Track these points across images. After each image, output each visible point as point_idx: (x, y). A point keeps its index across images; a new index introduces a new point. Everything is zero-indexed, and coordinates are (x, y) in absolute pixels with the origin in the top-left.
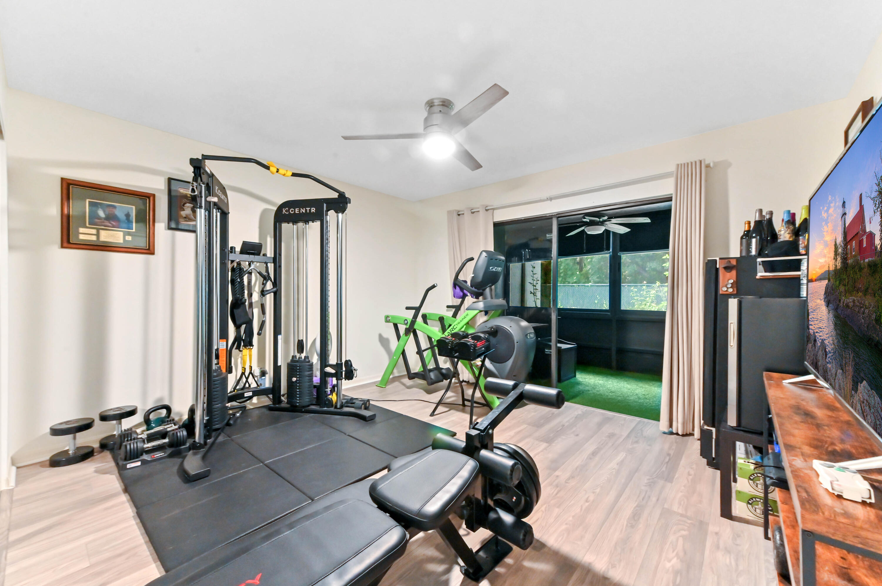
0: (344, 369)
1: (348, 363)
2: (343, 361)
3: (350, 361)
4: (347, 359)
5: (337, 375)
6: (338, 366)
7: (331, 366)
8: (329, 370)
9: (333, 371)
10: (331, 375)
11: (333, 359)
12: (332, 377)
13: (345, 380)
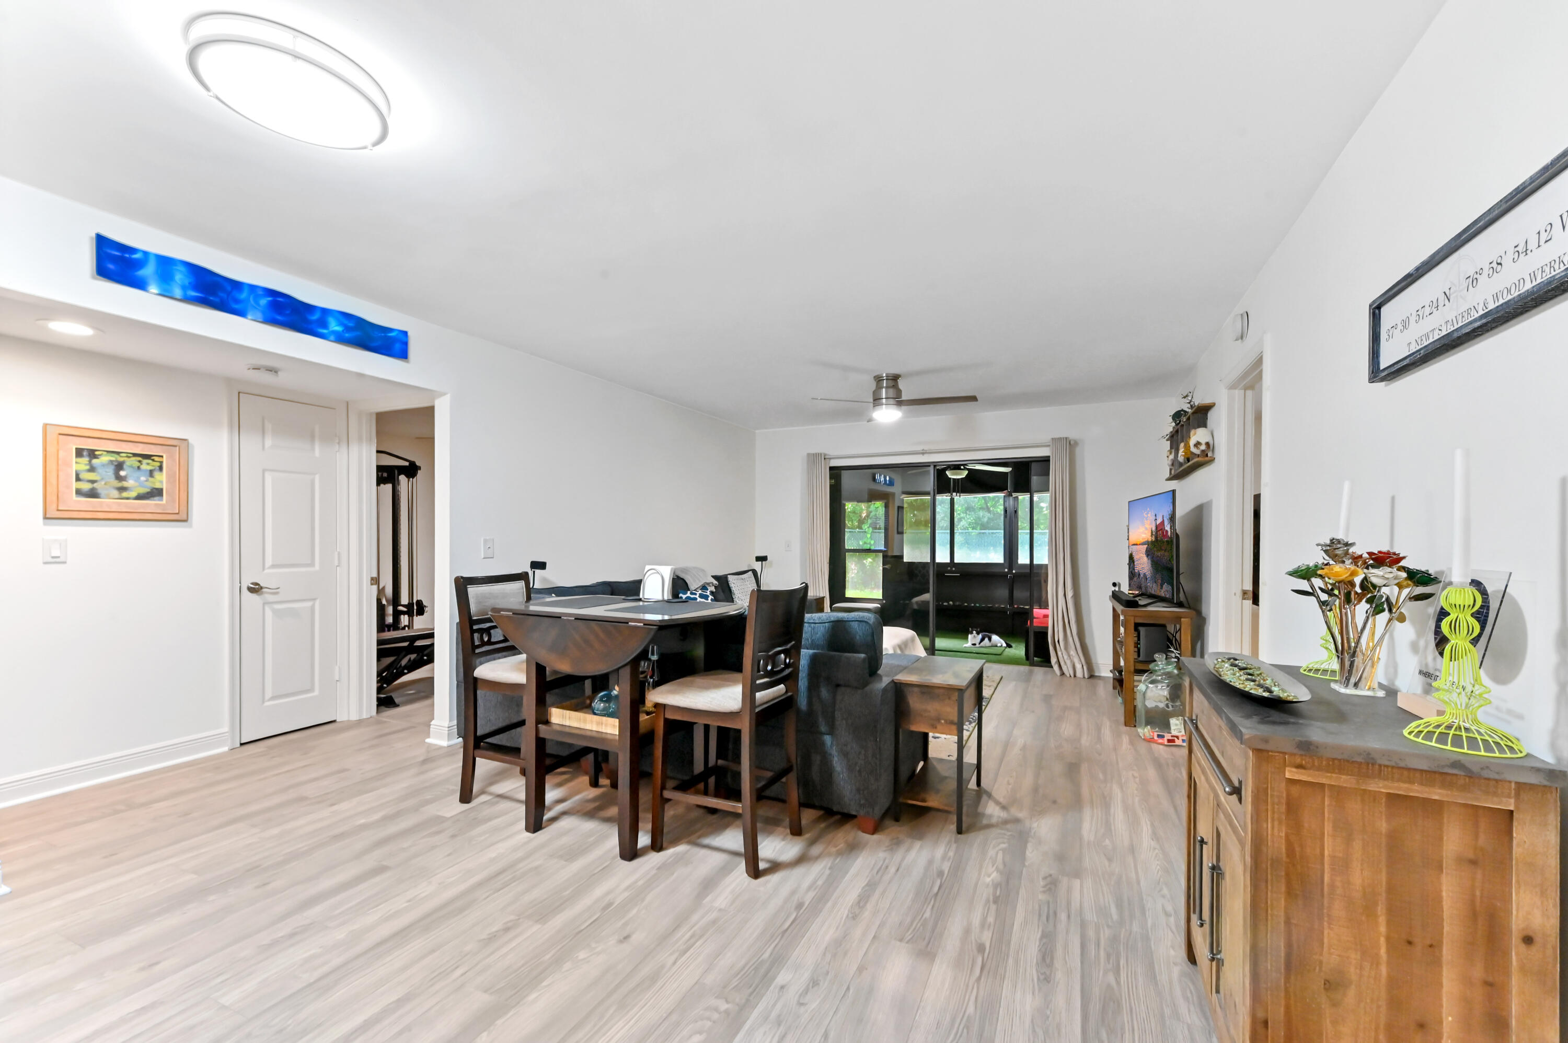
0: (415, 607)
1: (419, 603)
2: (415, 601)
3: (421, 601)
4: (418, 599)
5: (410, 613)
6: (410, 606)
7: (403, 606)
8: (401, 608)
9: (405, 609)
10: (403, 613)
11: (404, 600)
12: (404, 615)
13: (417, 616)
